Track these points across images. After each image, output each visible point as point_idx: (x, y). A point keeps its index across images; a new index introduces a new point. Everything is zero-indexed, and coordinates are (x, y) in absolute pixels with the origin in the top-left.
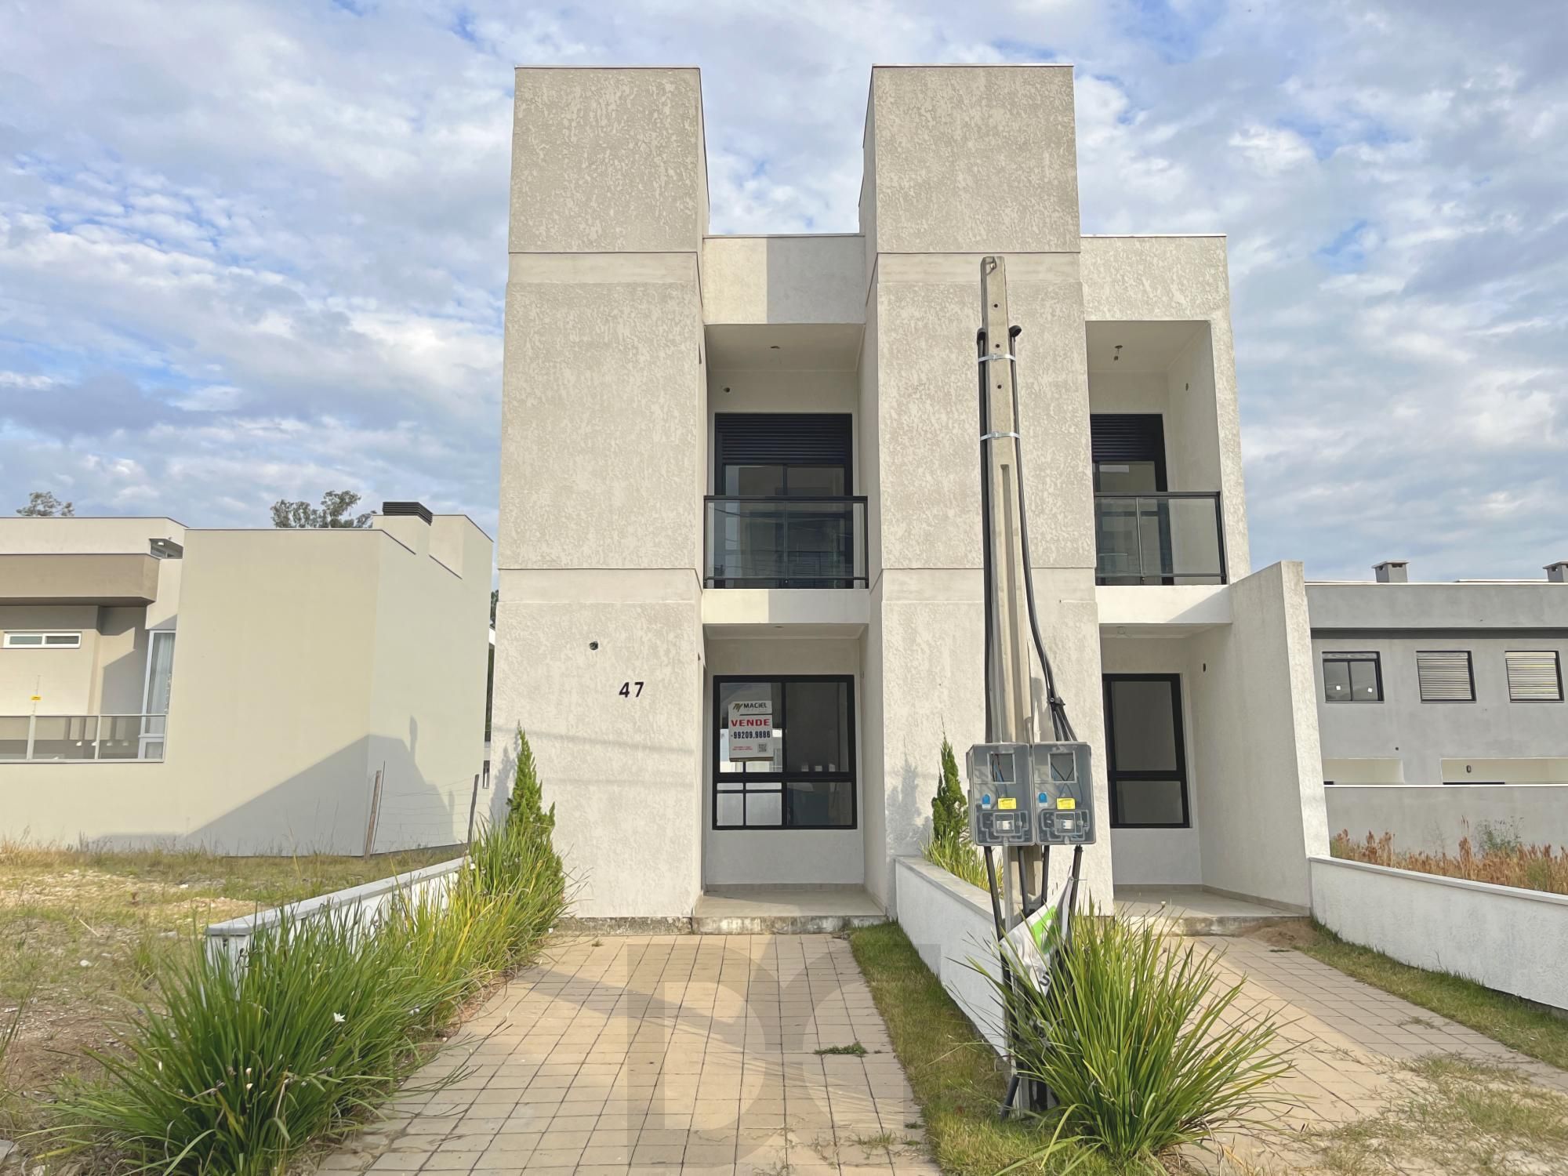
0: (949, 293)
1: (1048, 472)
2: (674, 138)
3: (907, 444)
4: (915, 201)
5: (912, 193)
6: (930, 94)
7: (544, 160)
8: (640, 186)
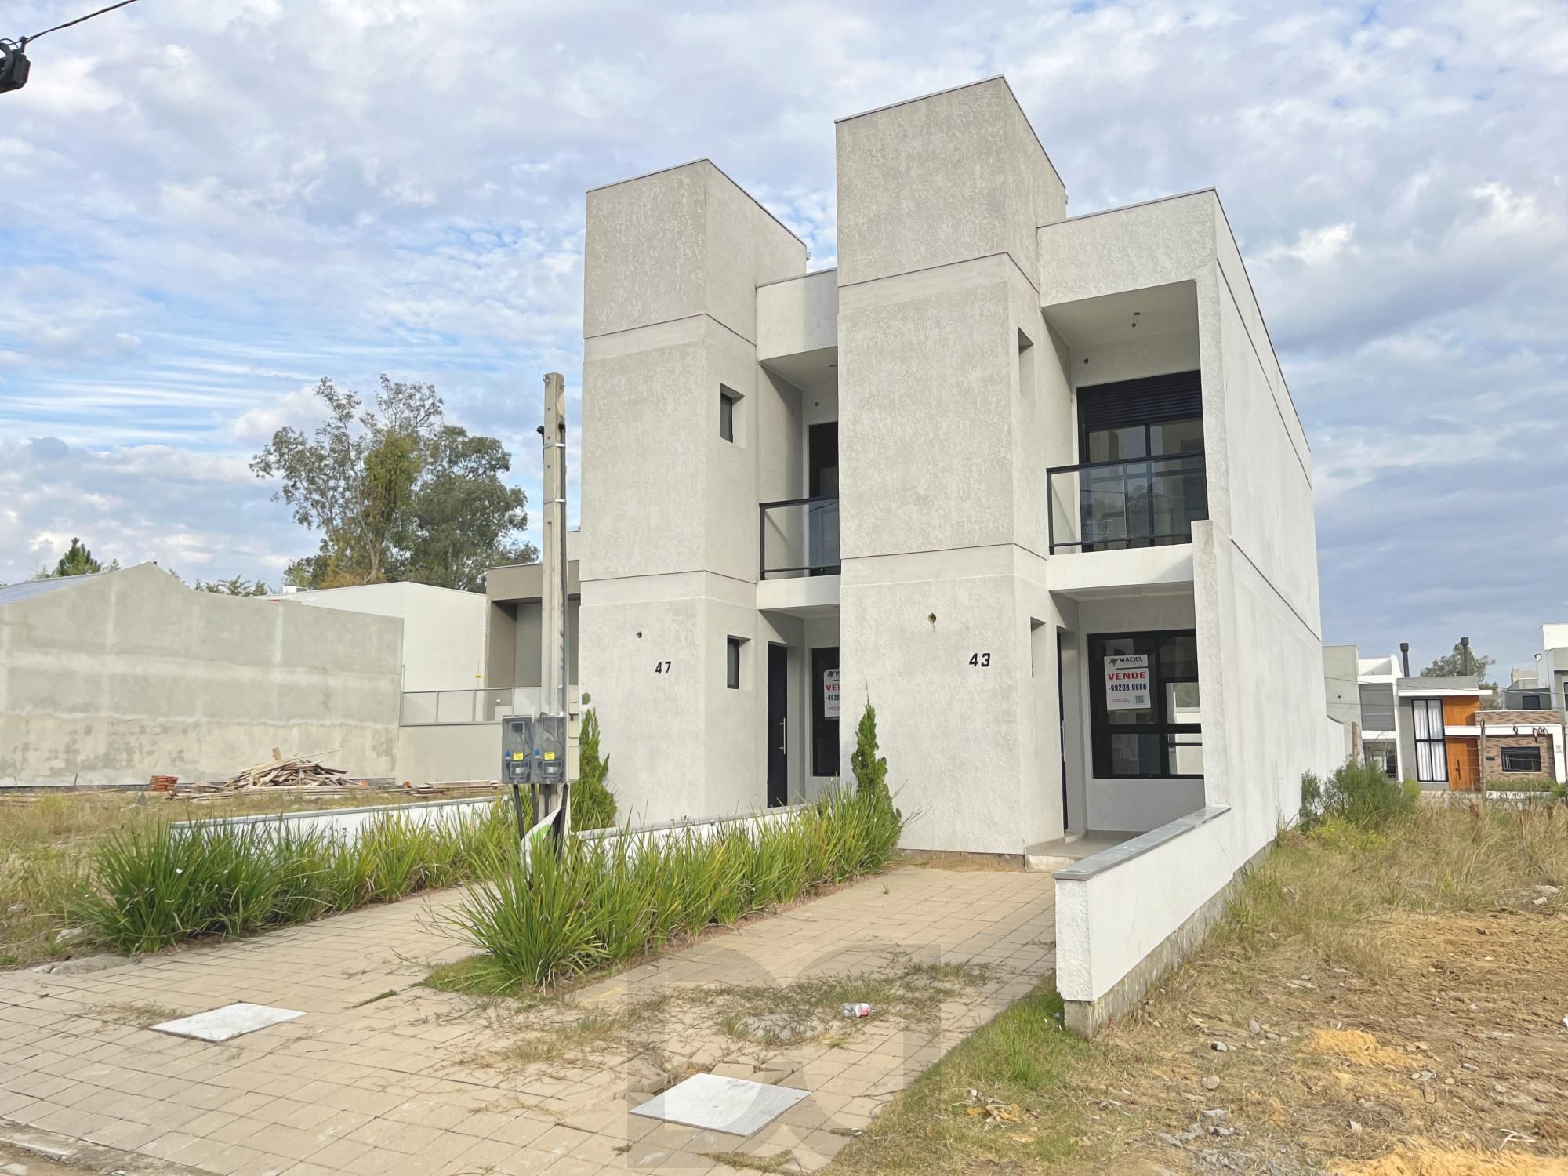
0: (894, 311)
1: (974, 460)
2: (690, 222)
3: (860, 450)
4: (867, 234)
5: (865, 228)
6: (880, 135)
7: (605, 261)
8: (667, 268)
